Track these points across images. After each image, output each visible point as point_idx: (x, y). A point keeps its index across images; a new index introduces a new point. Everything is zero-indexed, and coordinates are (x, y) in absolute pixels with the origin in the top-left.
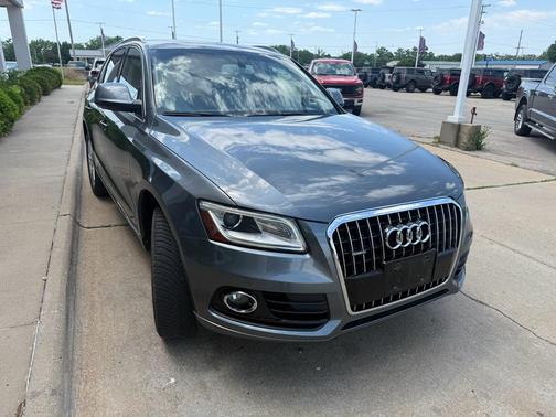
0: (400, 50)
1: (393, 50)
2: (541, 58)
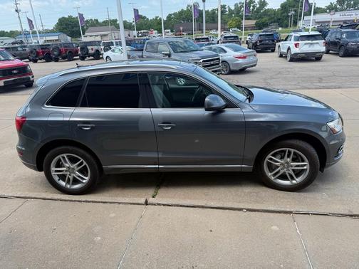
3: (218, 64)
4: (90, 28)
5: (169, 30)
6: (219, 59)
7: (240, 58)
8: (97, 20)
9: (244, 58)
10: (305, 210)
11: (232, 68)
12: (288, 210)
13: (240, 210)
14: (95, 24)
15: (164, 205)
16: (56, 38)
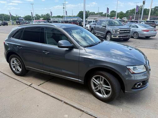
0: (42, 15)
1: (40, 15)
2: (77, 16)
3: (129, 33)
4: (90, 16)
5: (126, 18)
6: (130, 30)
7: (145, 31)
8: (94, 13)
9: (147, 31)
10: (91, 113)
11: (140, 36)
12: (83, 109)
13: (62, 101)
14: (93, 14)
15: (35, 89)
16: (77, 19)
